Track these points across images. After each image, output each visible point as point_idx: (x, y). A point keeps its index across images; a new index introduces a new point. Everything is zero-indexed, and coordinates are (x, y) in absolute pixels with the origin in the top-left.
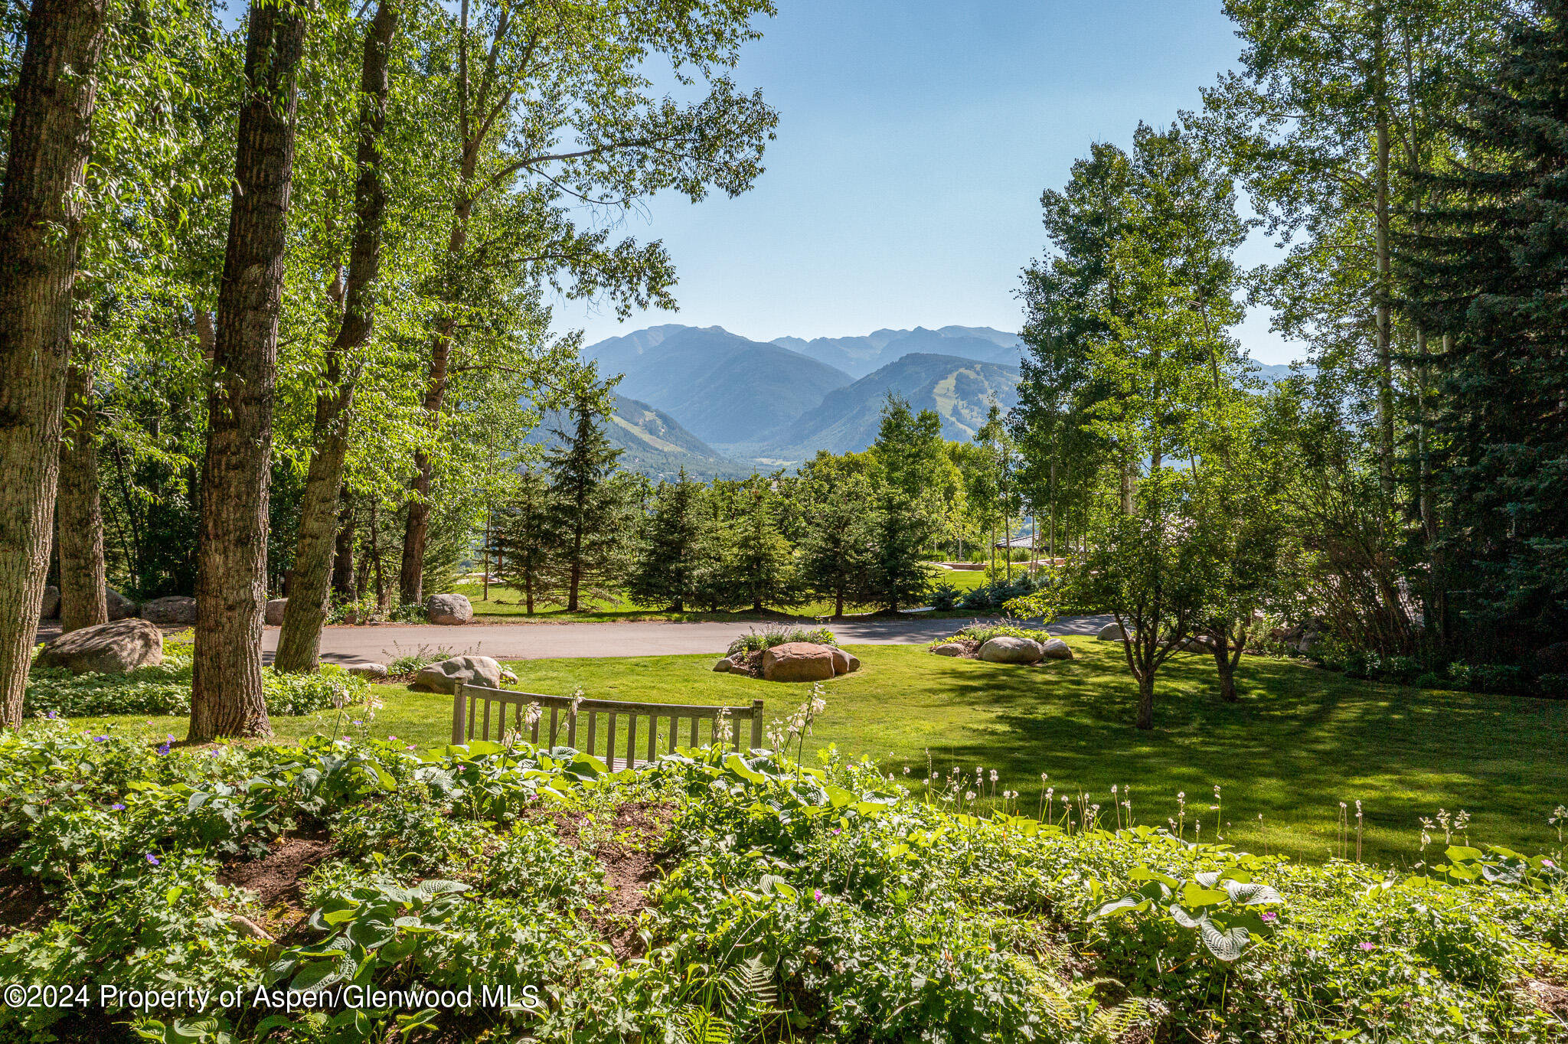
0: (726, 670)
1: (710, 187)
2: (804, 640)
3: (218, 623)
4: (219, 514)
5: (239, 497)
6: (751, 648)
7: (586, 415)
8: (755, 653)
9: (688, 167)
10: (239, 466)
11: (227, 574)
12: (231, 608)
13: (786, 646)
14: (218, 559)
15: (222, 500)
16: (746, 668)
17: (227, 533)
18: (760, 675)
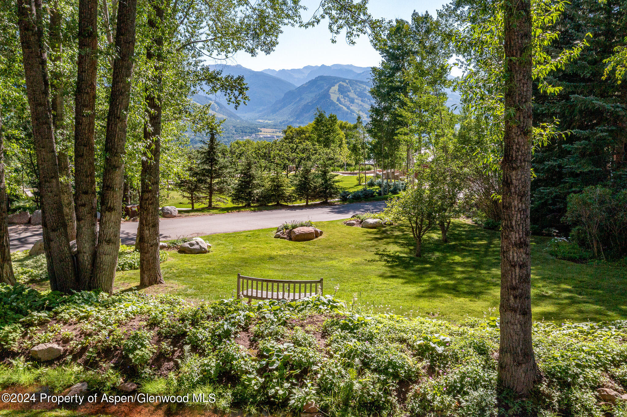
0: (279, 237)
1: (258, 51)
2: (304, 226)
3: (148, 251)
4: (147, 219)
5: (152, 213)
6: (286, 229)
7: (213, 135)
8: (288, 231)
9: (250, 43)
10: (152, 204)
11: (150, 236)
12: (152, 246)
13: (298, 229)
14: (147, 232)
15: (147, 214)
16: (286, 236)
17: (149, 224)
18: (290, 239)
